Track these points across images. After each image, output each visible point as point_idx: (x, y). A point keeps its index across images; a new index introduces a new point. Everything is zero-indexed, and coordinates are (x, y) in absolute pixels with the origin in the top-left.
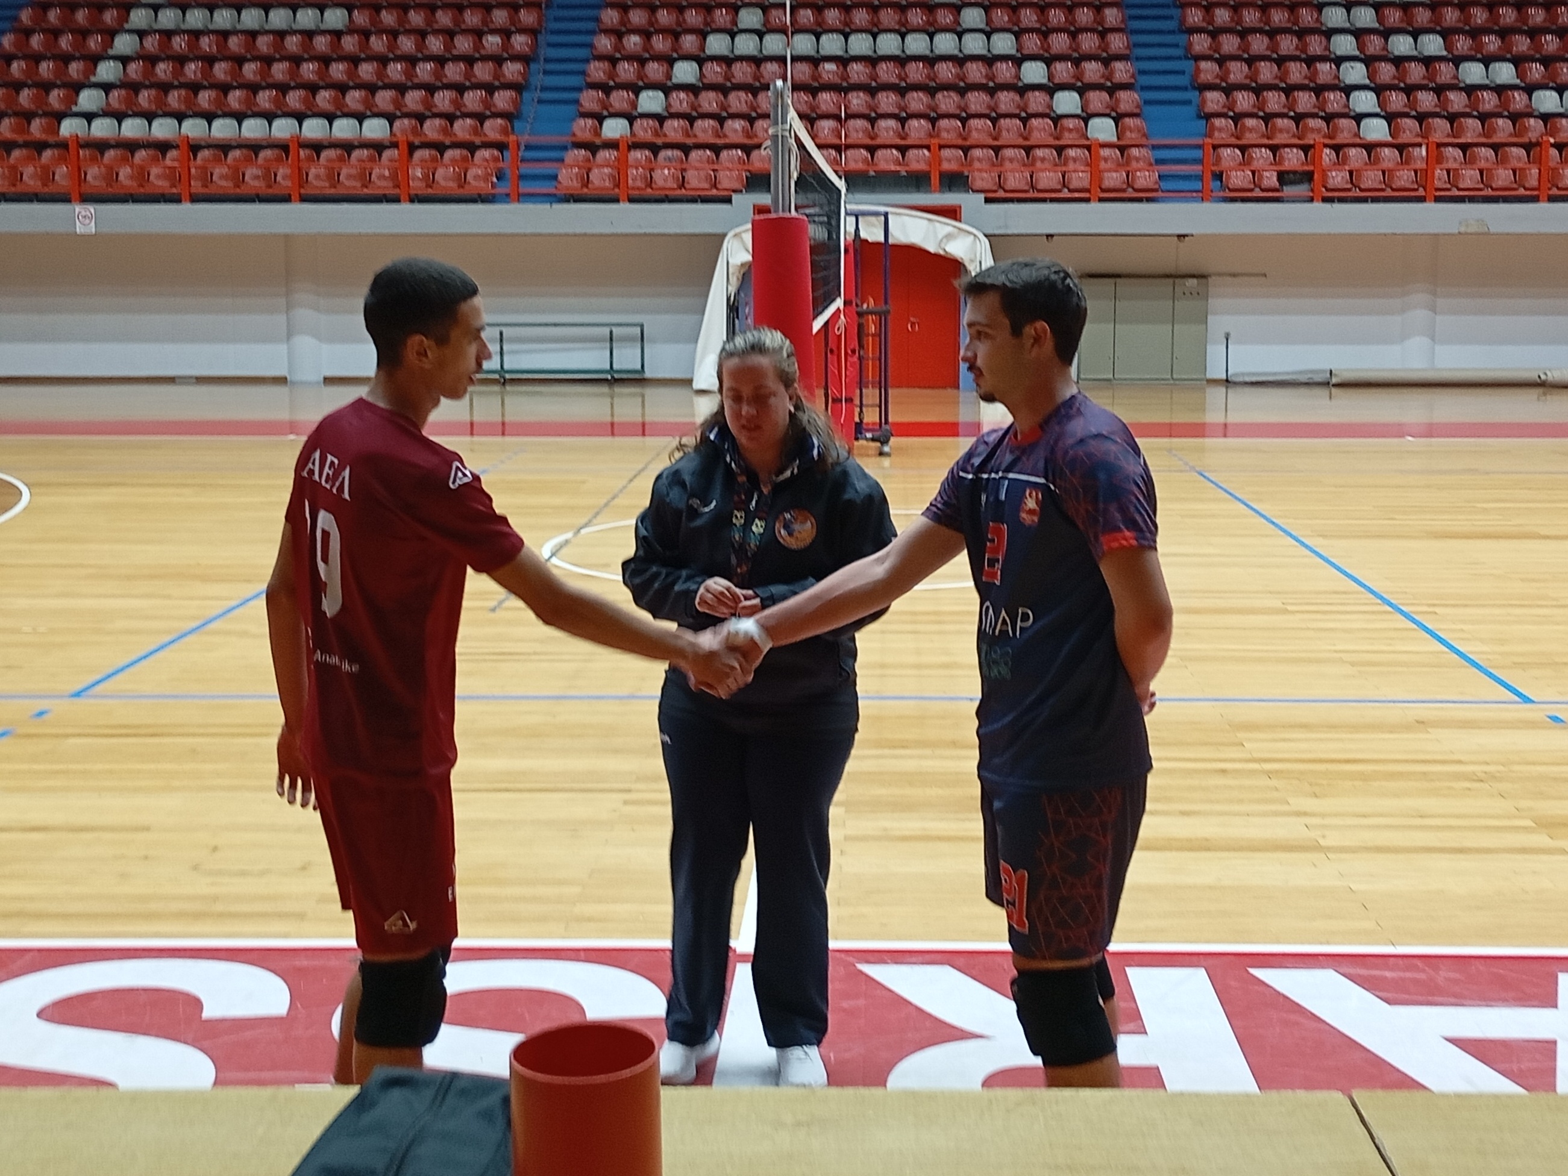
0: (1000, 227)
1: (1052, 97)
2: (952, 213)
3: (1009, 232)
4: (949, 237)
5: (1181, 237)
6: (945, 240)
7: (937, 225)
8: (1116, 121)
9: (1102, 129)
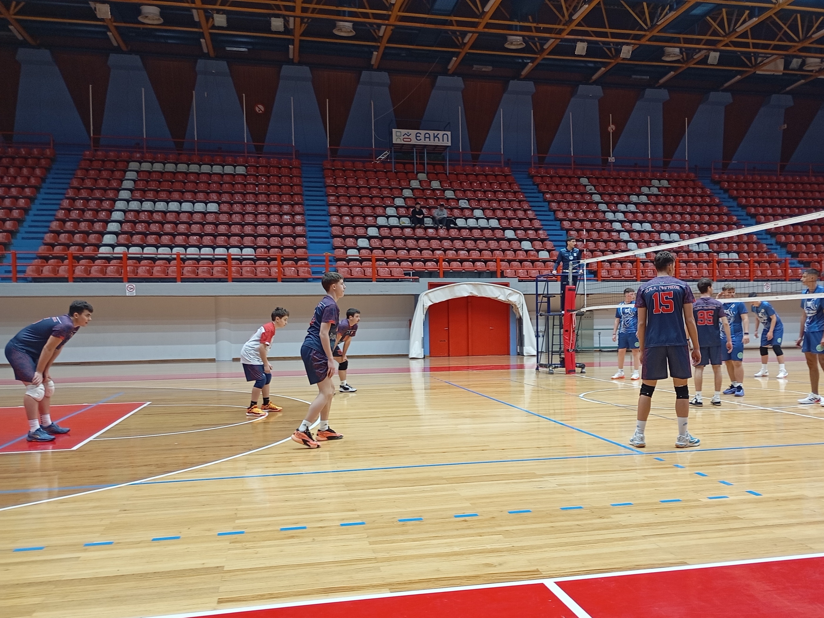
1: (521, 243)
2: (507, 285)
6: (507, 295)
7: (505, 290)
8: (548, 252)
9: (544, 255)
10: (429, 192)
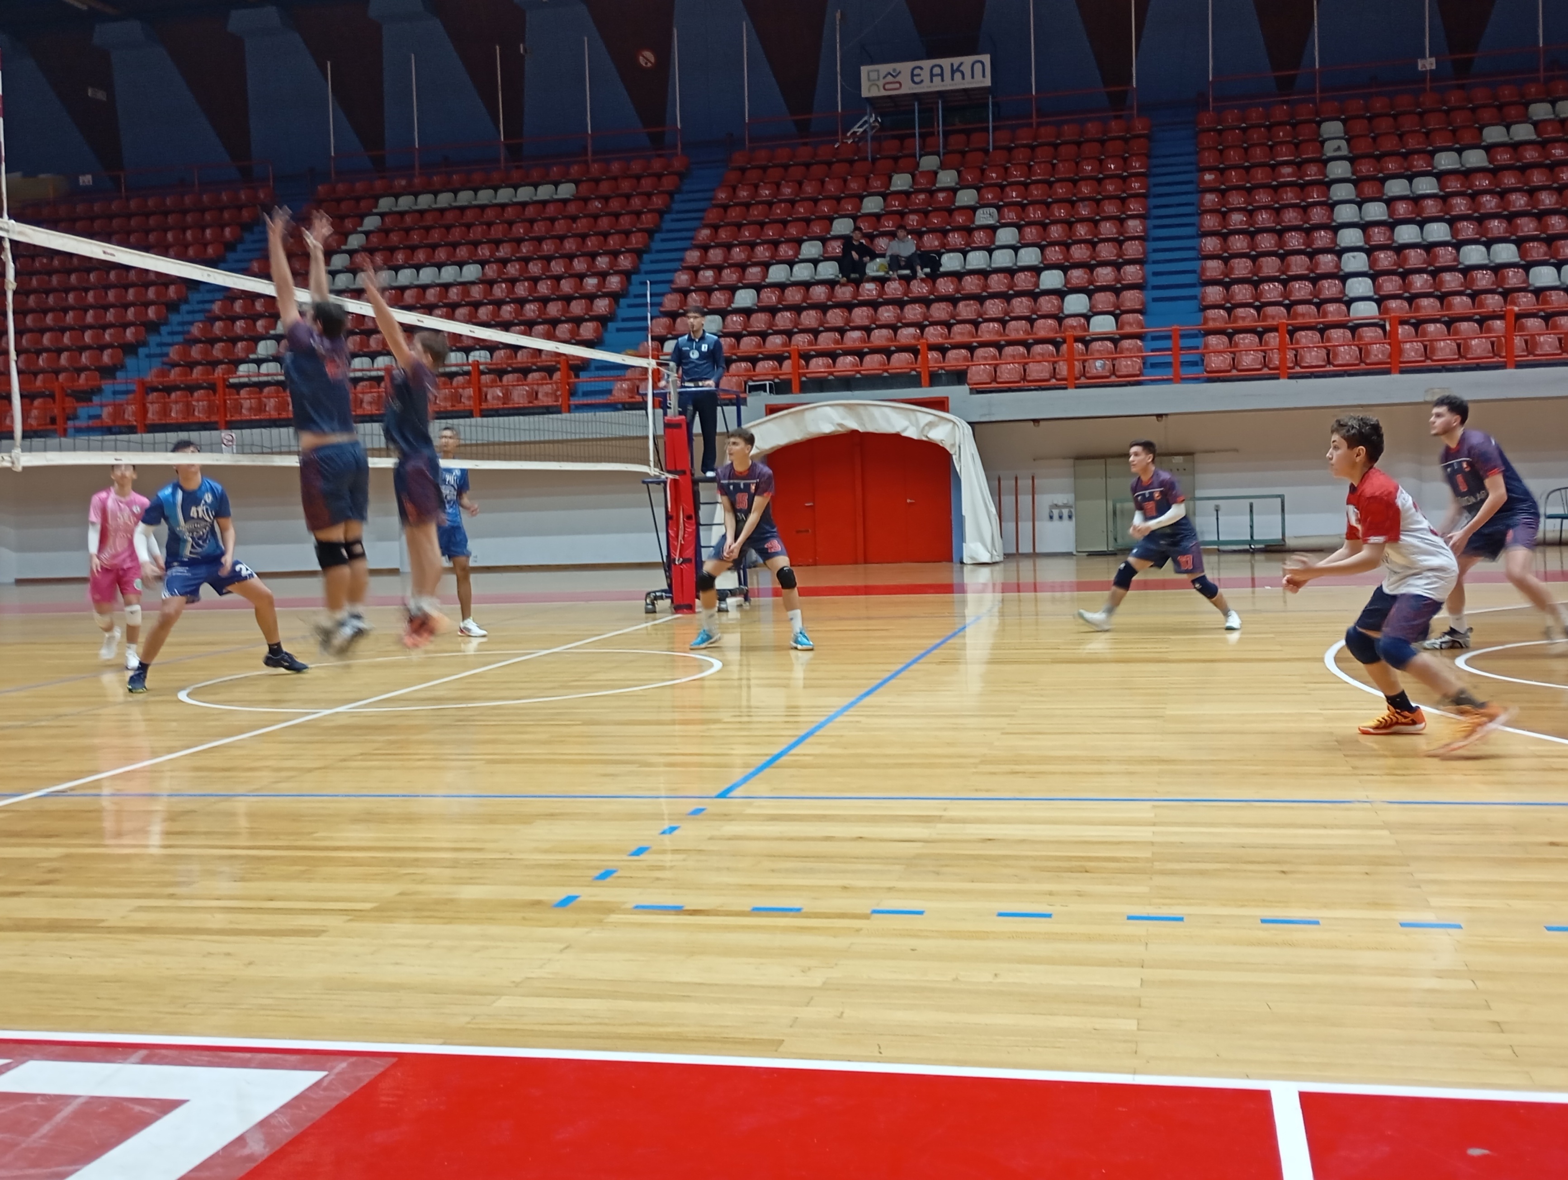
0: (985, 415)
1: (1063, 300)
2: (940, 404)
3: (994, 419)
4: (930, 425)
5: (1159, 416)
6: (927, 428)
7: (919, 414)
8: (1117, 317)
9: (1103, 324)
10: (922, 196)
